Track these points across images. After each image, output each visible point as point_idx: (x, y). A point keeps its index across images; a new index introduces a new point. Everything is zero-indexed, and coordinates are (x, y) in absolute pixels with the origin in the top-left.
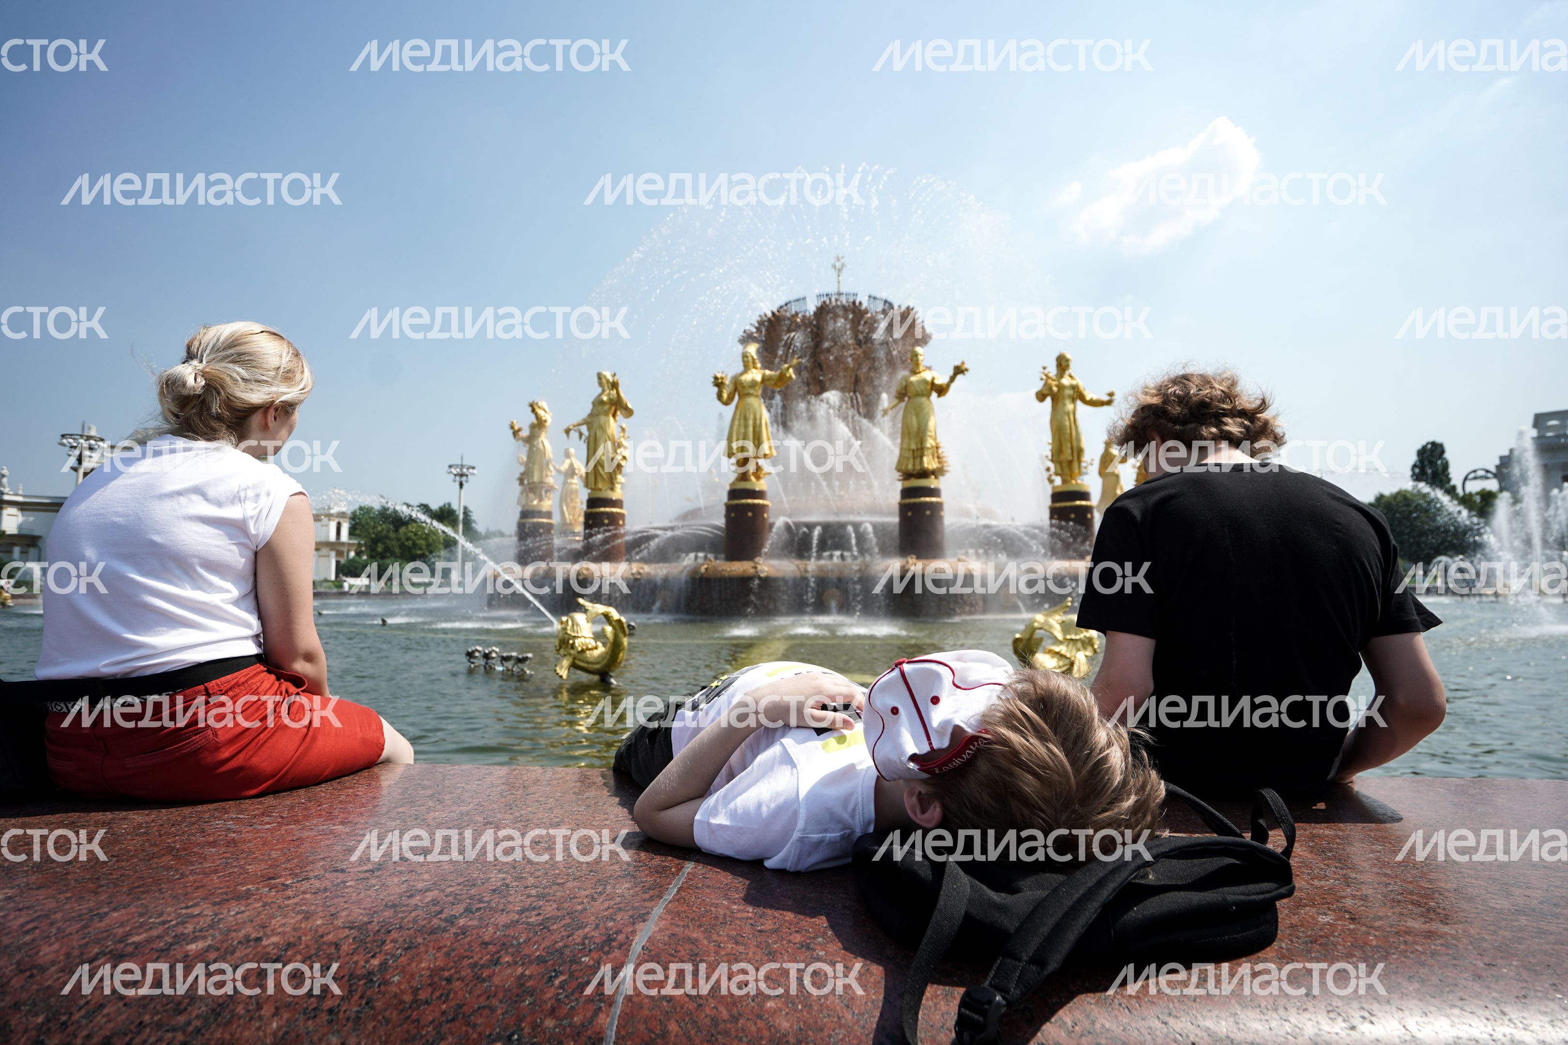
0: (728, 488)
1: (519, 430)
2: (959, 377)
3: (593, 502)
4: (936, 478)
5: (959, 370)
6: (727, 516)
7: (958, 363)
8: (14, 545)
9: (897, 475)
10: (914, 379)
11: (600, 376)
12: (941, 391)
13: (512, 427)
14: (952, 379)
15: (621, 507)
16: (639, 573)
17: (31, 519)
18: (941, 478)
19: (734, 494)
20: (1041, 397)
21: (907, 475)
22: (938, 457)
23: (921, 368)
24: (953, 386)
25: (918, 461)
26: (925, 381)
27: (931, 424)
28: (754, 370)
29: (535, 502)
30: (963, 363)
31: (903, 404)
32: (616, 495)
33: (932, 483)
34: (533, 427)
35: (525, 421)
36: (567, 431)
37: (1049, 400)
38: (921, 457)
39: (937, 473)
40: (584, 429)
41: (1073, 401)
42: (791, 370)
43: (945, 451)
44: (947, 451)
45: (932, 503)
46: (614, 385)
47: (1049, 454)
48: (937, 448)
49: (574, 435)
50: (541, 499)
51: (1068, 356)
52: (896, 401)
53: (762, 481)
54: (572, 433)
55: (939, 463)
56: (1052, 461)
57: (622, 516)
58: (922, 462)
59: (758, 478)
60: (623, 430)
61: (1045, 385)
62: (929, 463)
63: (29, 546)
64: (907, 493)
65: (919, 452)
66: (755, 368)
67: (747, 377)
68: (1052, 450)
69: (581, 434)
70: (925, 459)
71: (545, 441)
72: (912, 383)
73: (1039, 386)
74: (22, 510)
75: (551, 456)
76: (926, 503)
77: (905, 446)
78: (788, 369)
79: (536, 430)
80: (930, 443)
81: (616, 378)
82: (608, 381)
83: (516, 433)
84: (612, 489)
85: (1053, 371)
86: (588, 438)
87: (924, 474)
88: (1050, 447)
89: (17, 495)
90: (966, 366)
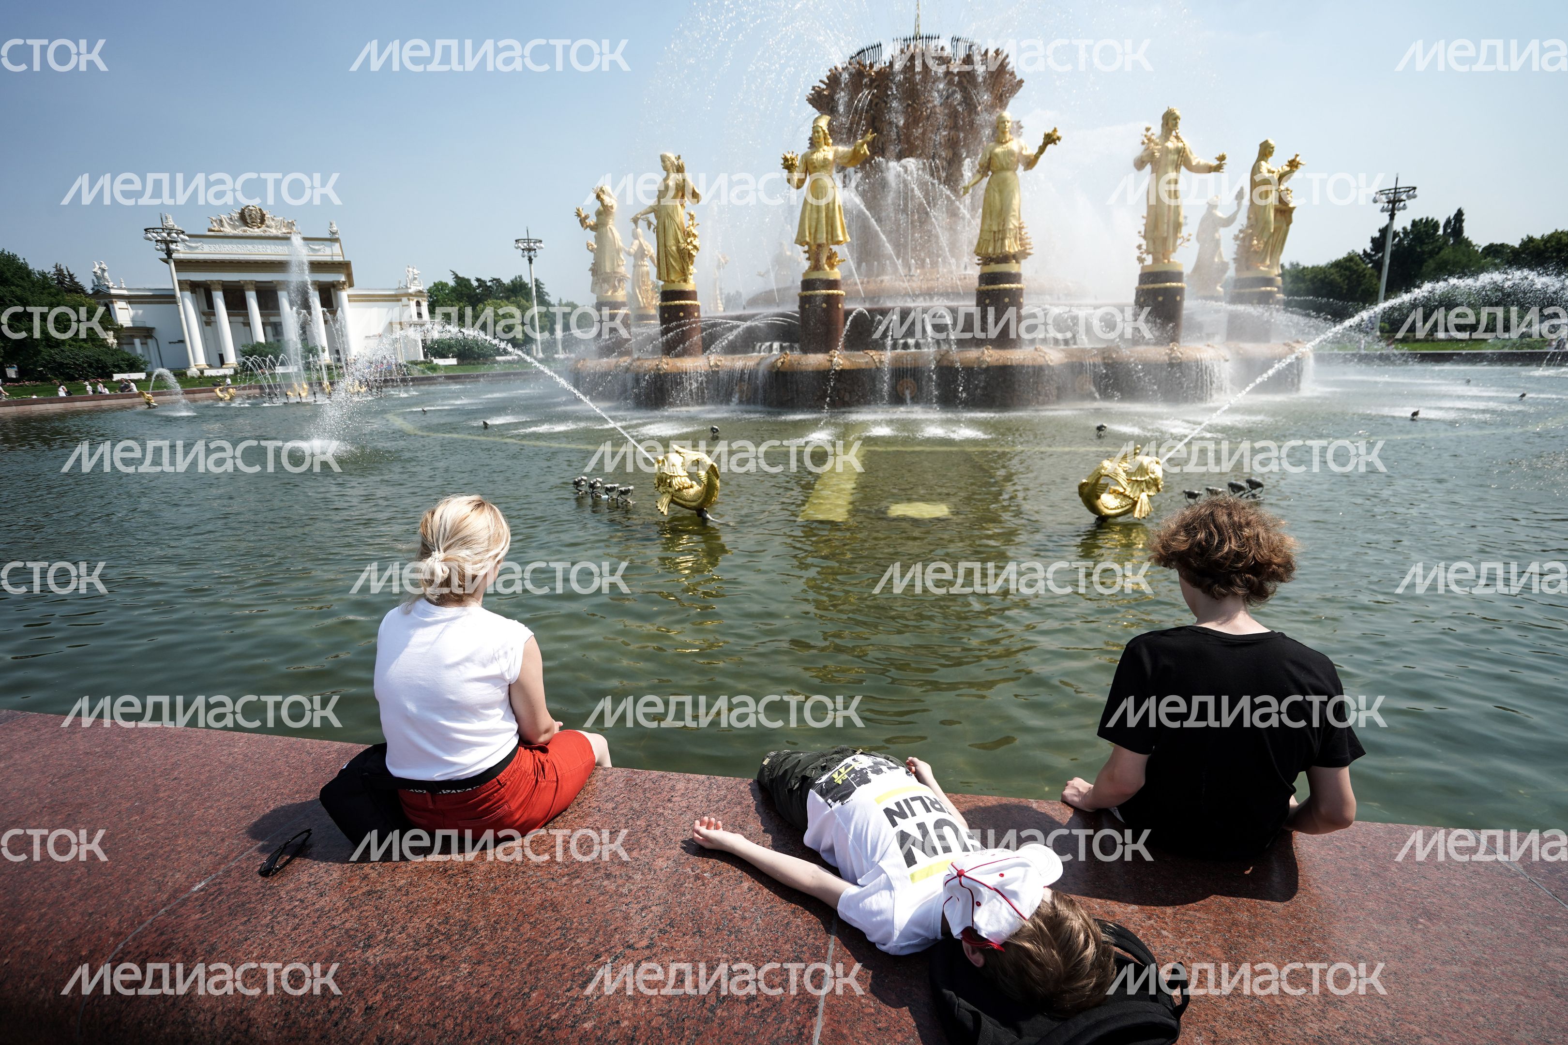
0: (801, 279)
1: (586, 217)
2: (1050, 147)
3: (667, 295)
4: (1017, 262)
5: (1050, 139)
6: (801, 307)
7: (1049, 131)
8: (133, 337)
9: (976, 259)
10: (999, 150)
11: (663, 159)
12: (1030, 163)
13: (579, 215)
14: (1042, 150)
15: (695, 299)
16: (717, 366)
17: (140, 312)
18: (1023, 262)
19: (808, 284)
20: (1140, 164)
21: (987, 260)
22: (1021, 239)
23: (1008, 136)
24: (1042, 157)
25: (999, 244)
26: (1010, 153)
27: (1016, 202)
28: (825, 147)
29: (610, 293)
30: (1055, 130)
31: (986, 180)
32: (689, 286)
33: (1013, 267)
34: (599, 214)
35: (590, 206)
36: (635, 221)
37: (1148, 167)
38: (1003, 239)
39: (1016, 257)
40: (652, 217)
41: (1177, 168)
42: (865, 146)
43: (1028, 232)
44: (1029, 232)
45: (1011, 289)
46: (680, 169)
47: (1142, 229)
48: (1020, 228)
49: (642, 224)
50: (615, 290)
51: (1178, 113)
52: (978, 176)
53: (836, 270)
54: (640, 222)
55: (1021, 245)
56: (1145, 237)
57: (697, 308)
58: (1003, 245)
59: (832, 266)
60: (692, 217)
61: (1146, 150)
62: (1011, 246)
63: (146, 337)
64: (985, 278)
65: (999, 235)
66: (827, 144)
67: (819, 156)
68: (1145, 225)
69: (649, 224)
70: (1007, 242)
71: (616, 230)
72: (996, 155)
73: (1138, 150)
74: (130, 303)
75: (621, 244)
76: (1005, 289)
77: (986, 227)
78: (862, 145)
79: (602, 217)
80: (1013, 223)
81: (680, 162)
82: (672, 163)
83: (583, 221)
84: (685, 281)
85: (1157, 130)
86: (657, 228)
87: (1005, 258)
88: (1144, 221)
89: (121, 288)
90: (1058, 134)
